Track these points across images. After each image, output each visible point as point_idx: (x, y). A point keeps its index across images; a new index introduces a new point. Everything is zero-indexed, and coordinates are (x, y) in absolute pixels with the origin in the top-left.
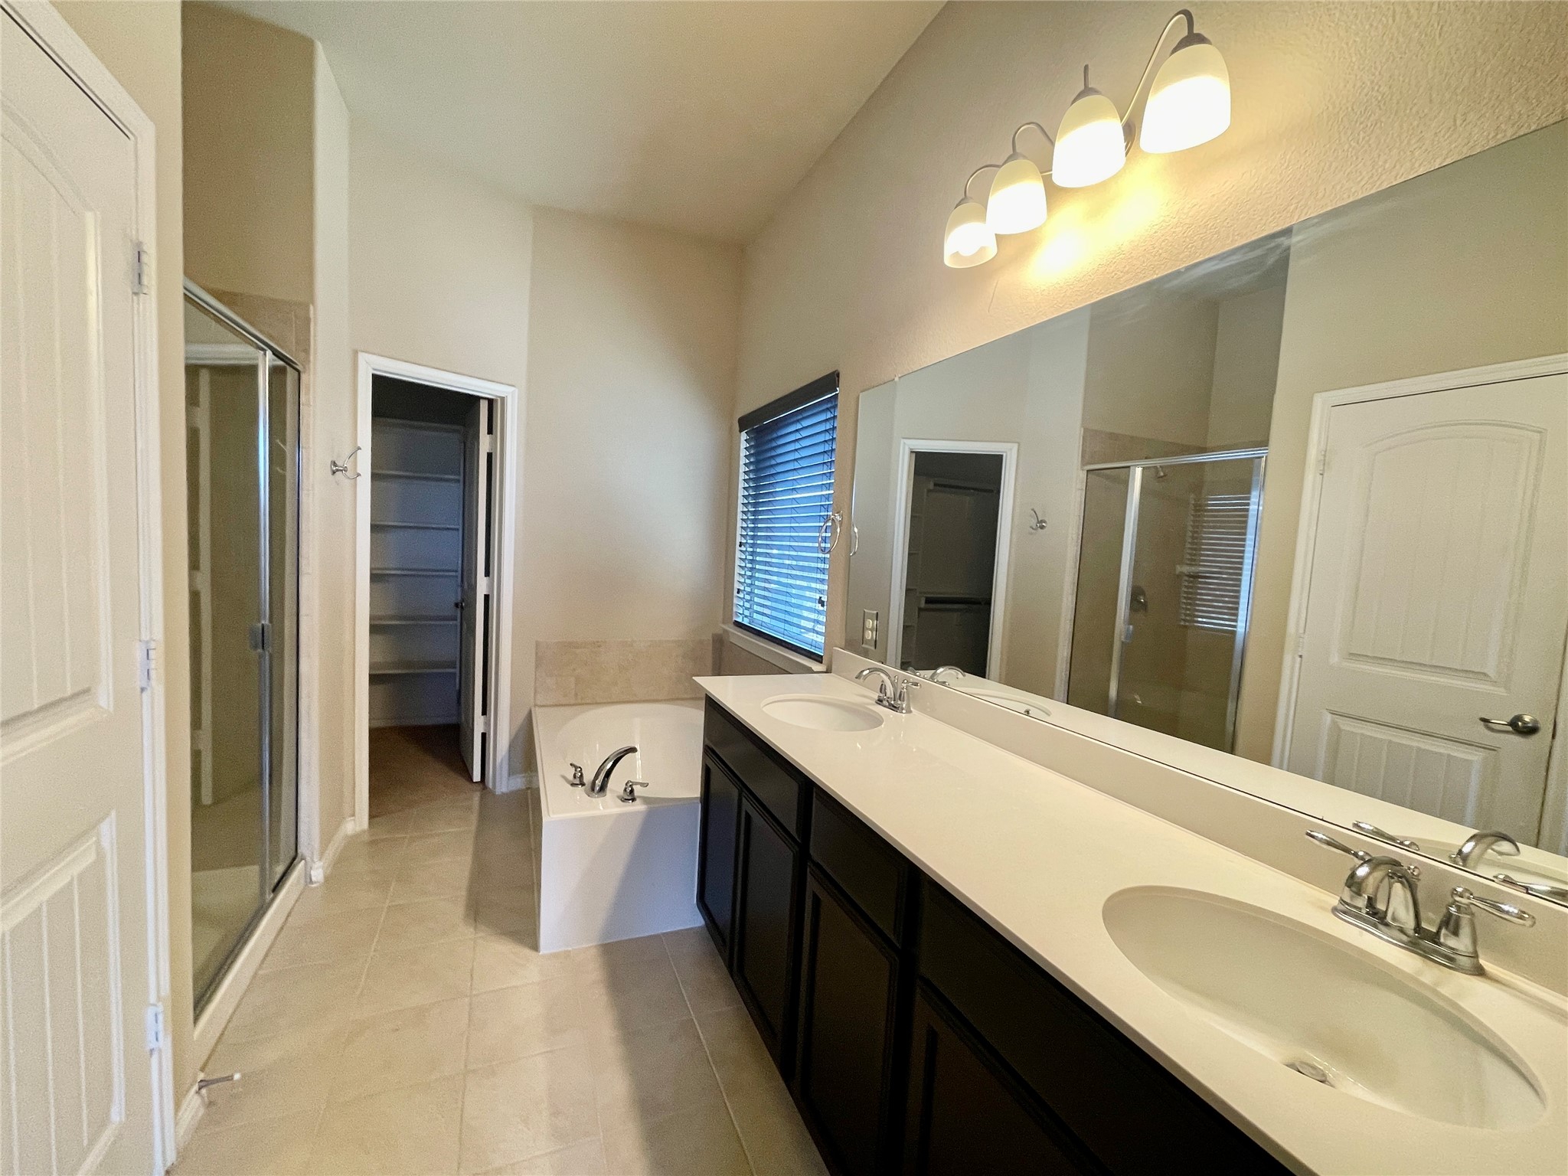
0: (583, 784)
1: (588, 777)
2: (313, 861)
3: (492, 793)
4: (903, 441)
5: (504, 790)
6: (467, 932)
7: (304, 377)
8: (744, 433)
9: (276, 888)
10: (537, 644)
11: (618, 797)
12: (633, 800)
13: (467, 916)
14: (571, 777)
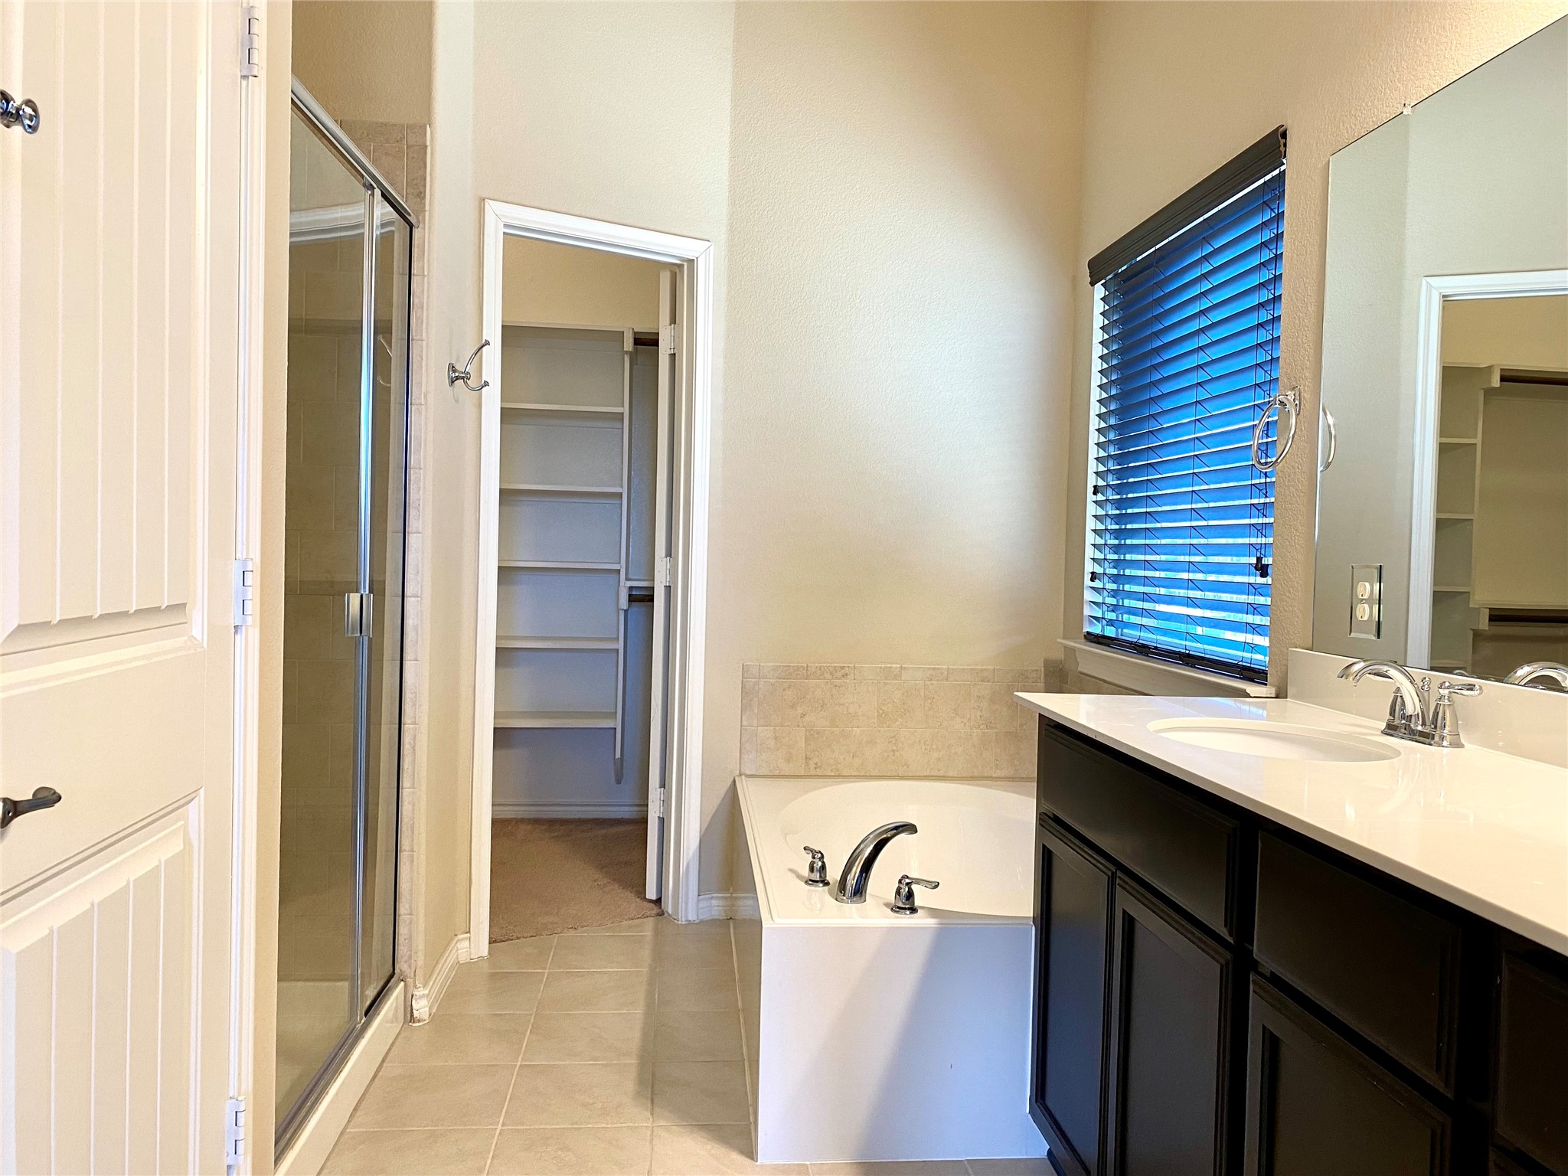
0: (826, 884)
1: (834, 874)
2: (415, 987)
3: (672, 919)
4: (1424, 281)
5: (692, 917)
6: (640, 1117)
7: (416, 233)
8: (1099, 287)
9: (371, 1010)
10: (745, 669)
11: (887, 905)
12: (913, 910)
13: (639, 1094)
14: (806, 872)
